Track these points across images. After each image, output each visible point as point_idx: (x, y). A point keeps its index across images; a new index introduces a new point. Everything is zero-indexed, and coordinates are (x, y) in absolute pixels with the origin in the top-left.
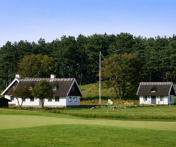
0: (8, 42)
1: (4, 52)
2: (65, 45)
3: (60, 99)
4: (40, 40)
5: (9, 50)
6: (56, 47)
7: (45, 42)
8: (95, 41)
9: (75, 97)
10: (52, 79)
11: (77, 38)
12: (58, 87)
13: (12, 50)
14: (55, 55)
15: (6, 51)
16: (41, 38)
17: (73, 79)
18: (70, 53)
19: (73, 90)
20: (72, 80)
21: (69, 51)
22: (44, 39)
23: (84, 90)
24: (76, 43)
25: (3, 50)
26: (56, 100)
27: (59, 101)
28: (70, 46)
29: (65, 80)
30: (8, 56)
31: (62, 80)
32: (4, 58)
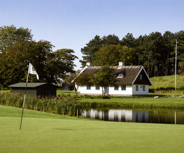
0: (97, 36)
1: (93, 45)
2: (150, 39)
3: (126, 88)
4: (128, 34)
5: (97, 43)
6: (143, 41)
7: (133, 37)
8: (181, 36)
9: (142, 85)
10: (121, 66)
11: (164, 34)
12: (125, 75)
13: (100, 43)
14: (141, 49)
15: (94, 44)
16: (129, 33)
17: (141, 66)
18: (155, 46)
19: (141, 78)
20: (140, 68)
21: (154, 44)
22: (131, 34)
23: (166, 81)
24: (162, 38)
25: (92, 43)
26: (122, 89)
27: (125, 89)
28: (155, 40)
29: (133, 67)
30: (95, 49)
31: (130, 67)
32: (92, 50)
